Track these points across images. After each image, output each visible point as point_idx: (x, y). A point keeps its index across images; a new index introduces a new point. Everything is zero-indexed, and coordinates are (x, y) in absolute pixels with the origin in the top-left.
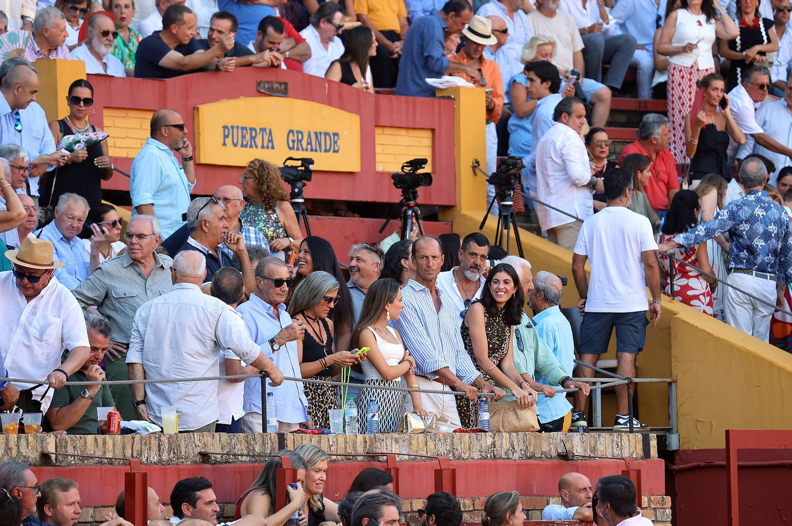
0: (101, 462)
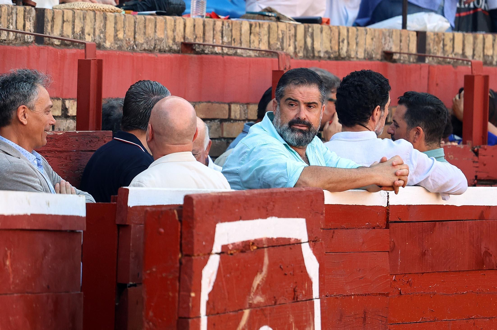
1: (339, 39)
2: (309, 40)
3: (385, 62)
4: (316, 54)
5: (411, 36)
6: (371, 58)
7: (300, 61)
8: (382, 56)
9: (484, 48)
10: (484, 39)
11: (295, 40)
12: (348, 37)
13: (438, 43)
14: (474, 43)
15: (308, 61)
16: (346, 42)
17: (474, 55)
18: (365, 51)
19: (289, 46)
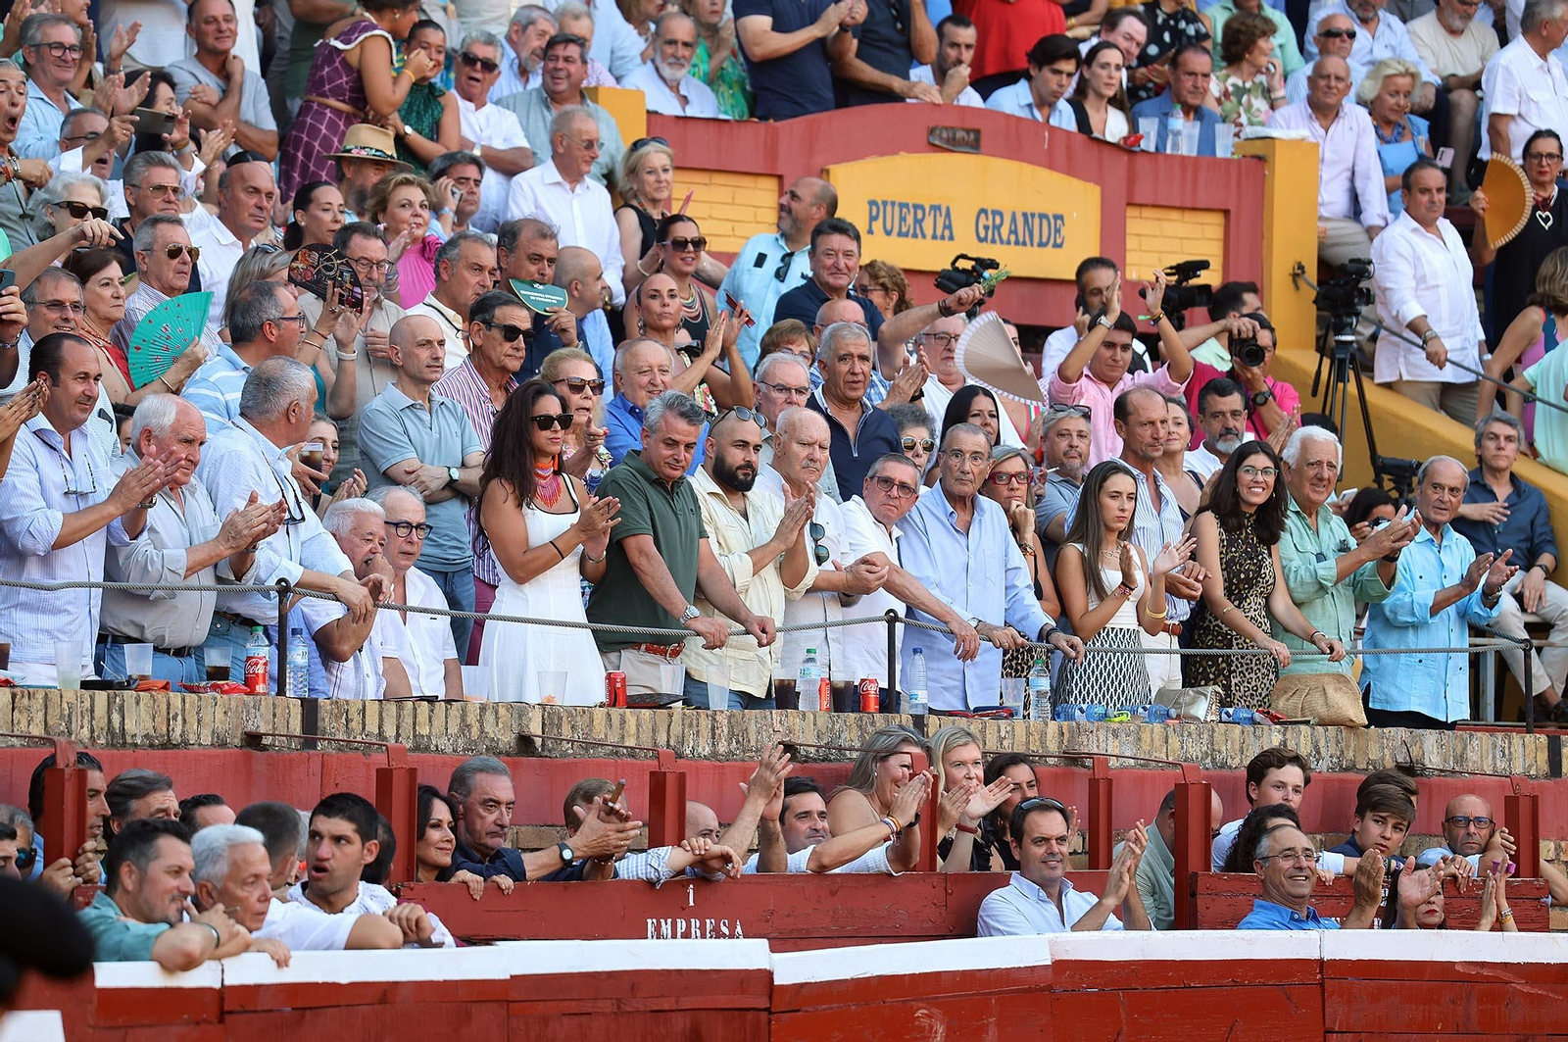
0: (616, 753)
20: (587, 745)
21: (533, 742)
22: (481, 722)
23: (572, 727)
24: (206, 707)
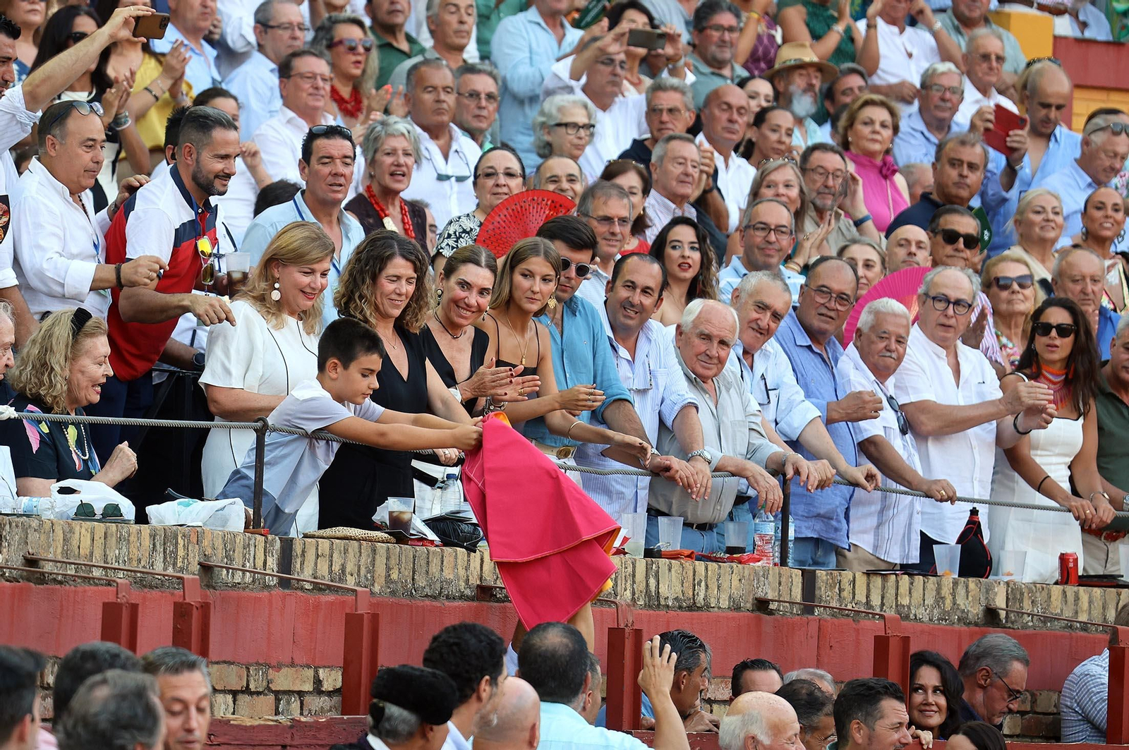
1: (694, 580)
2: (652, 581)
3: (758, 613)
4: (663, 602)
5: (793, 575)
6: (738, 608)
7: (641, 611)
8: (753, 605)
9: (897, 595)
10: (897, 582)
11: (634, 582)
12: (706, 577)
13: (832, 587)
14: (883, 588)
15: (652, 612)
16: (703, 584)
17: (883, 604)
18: (730, 597)
19: (625, 590)
20: (1045, 619)
21: (998, 615)
22: (954, 595)
23: (1032, 602)
24: (724, 574)
